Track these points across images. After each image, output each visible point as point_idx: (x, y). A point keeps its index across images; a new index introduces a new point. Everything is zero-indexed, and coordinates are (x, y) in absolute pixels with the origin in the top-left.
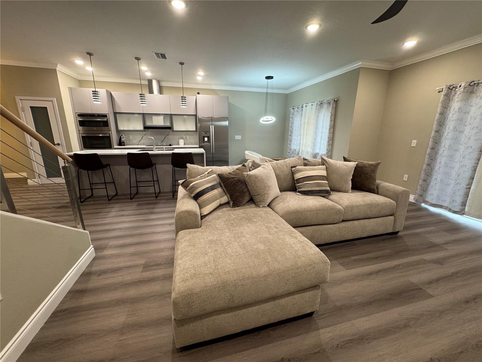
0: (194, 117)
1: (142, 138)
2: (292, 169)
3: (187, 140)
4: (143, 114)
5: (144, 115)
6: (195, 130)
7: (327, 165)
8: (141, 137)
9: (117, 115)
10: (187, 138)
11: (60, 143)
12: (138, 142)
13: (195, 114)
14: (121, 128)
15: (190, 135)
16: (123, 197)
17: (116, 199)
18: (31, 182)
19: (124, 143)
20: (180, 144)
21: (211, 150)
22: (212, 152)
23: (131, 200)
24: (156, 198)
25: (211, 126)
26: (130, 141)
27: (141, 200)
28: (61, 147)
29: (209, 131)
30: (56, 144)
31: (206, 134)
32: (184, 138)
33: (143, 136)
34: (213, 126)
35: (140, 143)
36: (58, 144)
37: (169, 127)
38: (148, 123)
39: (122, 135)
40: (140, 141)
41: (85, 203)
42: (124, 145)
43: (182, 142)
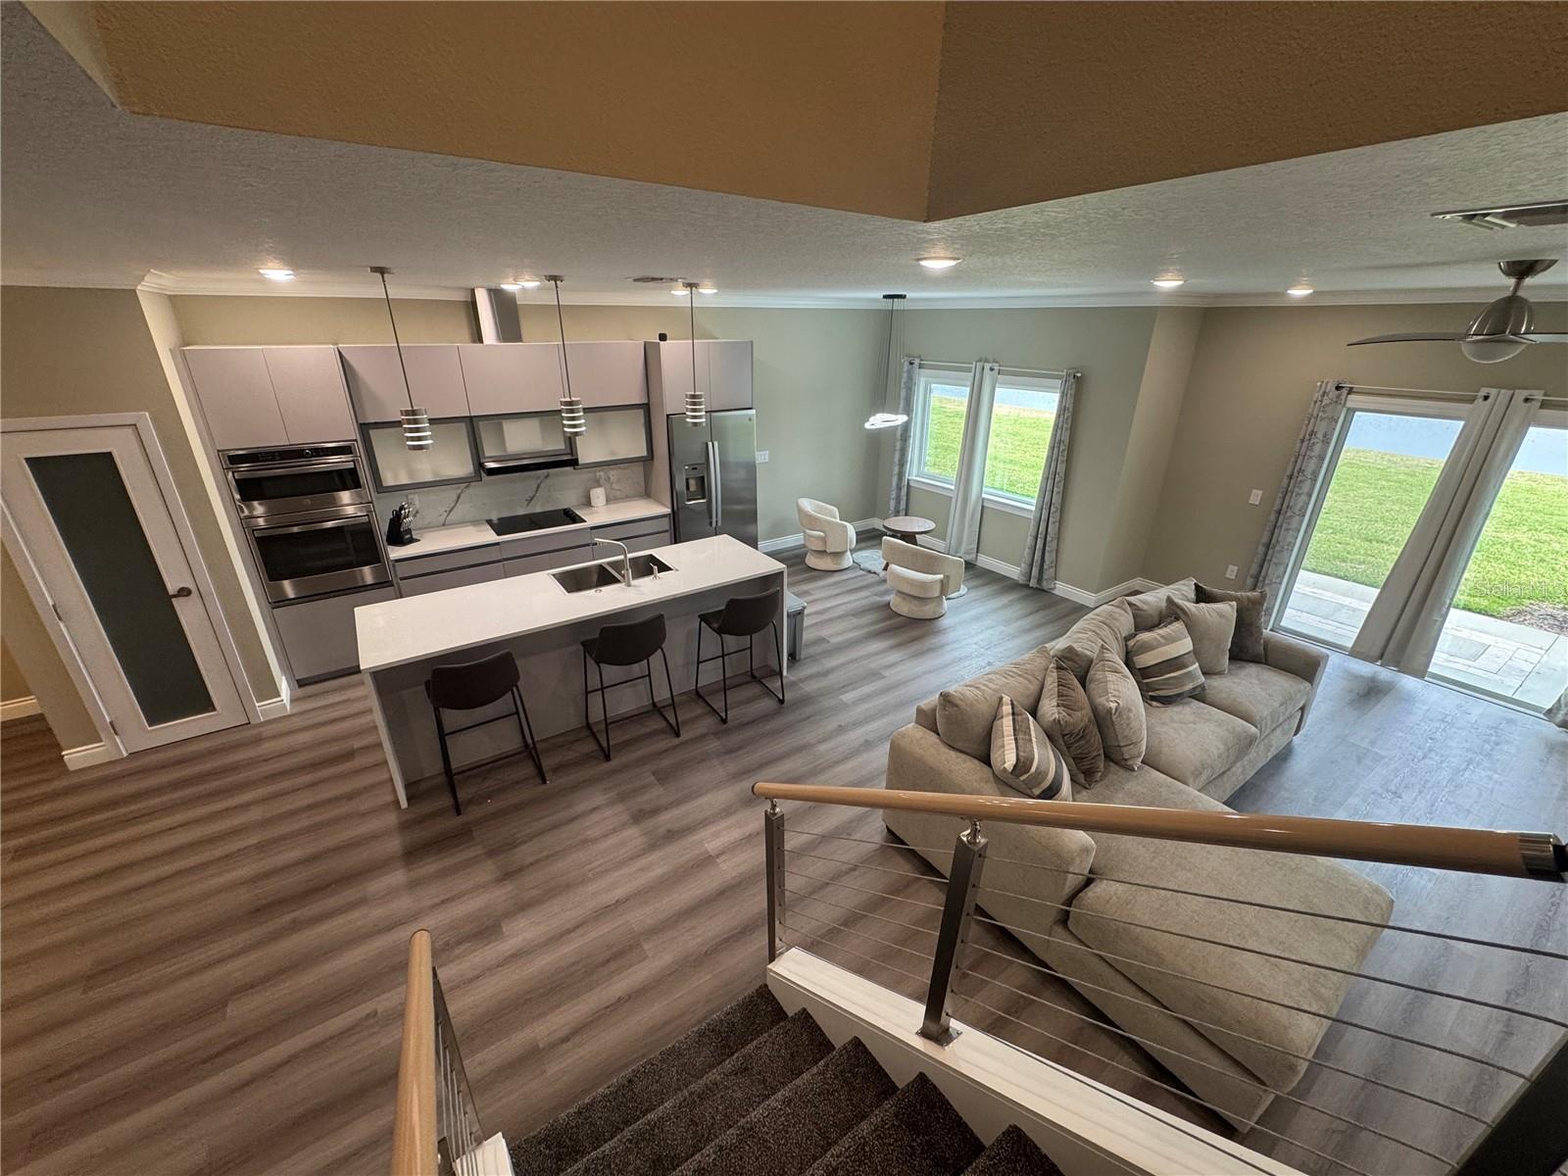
0: (640, 413)
1: (459, 497)
2: (1128, 643)
3: (612, 484)
4: (471, 418)
5: (471, 422)
6: (645, 454)
7: (1184, 619)
8: (455, 498)
9: (373, 433)
10: (611, 478)
11: (191, 585)
12: (446, 514)
13: (646, 402)
14: (389, 480)
15: (620, 468)
16: (570, 755)
17: (556, 770)
18: (76, 756)
19: (409, 531)
20: (593, 504)
21: (711, 517)
22: (714, 524)
23: (609, 763)
24: (678, 735)
25: (710, 444)
26: (418, 515)
27: (639, 753)
28: (198, 601)
29: (702, 461)
30: (174, 596)
31: (696, 469)
32: (602, 481)
33: (459, 491)
34: (716, 444)
35: (452, 516)
36: (184, 592)
37: (569, 457)
38: (489, 450)
39: (402, 508)
40: (451, 510)
41: (474, 813)
42: (412, 540)
43: (598, 495)
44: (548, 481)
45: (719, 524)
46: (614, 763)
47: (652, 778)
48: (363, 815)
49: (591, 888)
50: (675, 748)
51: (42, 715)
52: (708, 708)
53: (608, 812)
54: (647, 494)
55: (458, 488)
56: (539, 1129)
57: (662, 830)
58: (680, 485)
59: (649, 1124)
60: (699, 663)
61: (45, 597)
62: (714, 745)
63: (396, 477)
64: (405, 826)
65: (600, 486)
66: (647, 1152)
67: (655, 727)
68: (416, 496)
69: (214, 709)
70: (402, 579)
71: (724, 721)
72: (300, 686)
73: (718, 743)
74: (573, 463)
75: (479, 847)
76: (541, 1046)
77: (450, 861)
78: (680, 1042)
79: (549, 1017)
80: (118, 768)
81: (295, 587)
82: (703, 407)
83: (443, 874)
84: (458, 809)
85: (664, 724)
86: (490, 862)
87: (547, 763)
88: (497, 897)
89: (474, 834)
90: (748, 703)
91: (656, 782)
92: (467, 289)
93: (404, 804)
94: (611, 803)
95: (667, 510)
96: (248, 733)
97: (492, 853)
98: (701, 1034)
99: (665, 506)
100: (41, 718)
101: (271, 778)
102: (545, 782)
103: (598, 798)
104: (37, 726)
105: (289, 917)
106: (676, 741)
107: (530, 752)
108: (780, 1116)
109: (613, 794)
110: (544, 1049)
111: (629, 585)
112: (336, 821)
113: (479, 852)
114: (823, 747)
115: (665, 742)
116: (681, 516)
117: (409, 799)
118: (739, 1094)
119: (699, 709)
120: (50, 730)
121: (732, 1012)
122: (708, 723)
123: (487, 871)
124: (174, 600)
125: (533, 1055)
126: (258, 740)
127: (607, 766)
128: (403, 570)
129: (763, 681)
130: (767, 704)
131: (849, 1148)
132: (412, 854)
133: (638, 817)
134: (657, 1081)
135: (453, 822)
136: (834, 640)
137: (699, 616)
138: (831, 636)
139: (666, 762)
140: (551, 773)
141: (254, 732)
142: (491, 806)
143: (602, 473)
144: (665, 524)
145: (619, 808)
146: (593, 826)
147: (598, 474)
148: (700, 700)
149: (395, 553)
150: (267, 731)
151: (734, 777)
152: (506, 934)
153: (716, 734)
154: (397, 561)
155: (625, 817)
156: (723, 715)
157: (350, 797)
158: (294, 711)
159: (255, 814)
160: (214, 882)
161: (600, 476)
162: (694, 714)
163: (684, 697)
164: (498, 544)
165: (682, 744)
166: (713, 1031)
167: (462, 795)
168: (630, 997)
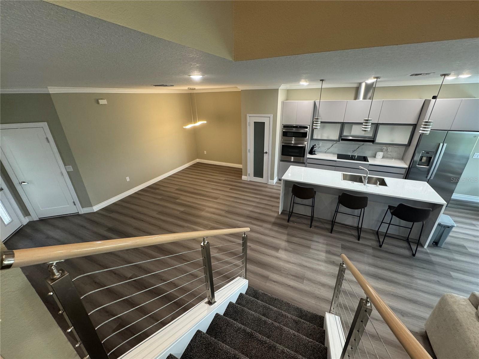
0: (413, 128)
3: (388, 152)
5: (343, 124)
6: (407, 143)
8: (331, 145)
10: (388, 149)
11: (268, 152)
12: (327, 149)
14: (315, 137)
15: (394, 147)
16: (322, 226)
17: (315, 227)
18: (244, 178)
19: (315, 151)
20: (376, 157)
21: (428, 174)
22: (428, 178)
23: (331, 234)
24: (359, 240)
25: (441, 144)
26: (320, 148)
27: (342, 237)
28: (268, 155)
29: (434, 151)
30: (265, 153)
31: (429, 153)
32: (384, 150)
33: (333, 144)
34: (445, 145)
35: (329, 150)
36: (266, 153)
37: (372, 139)
38: (345, 133)
39: (315, 145)
40: (329, 149)
41: (291, 224)
42: (315, 154)
43: (380, 155)
44: (363, 146)
45: (432, 178)
46: (332, 235)
47: (341, 246)
48: (272, 211)
49: (302, 258)
50: (355, 243)
51: (242, 169)
52: (378, 239)
53: (321, 245)
54: (402, 159)
55: (333, 143)
56: (255, 289)
57: (332, 260)
58: (417, 158)
59: (269, 307)
60: (382, 222)
61: (249, 148)
62: (370, 251)
63: (317, 136)
64: (277, 218)
65: (382, 152)
66: (265, 311)
67: (353, 233)
68: (321, 143)
69: (263, 178)
70: (308, 163)
71: (381, 246)
72: (279, 180)
73: (372, 251)
74: (373, 141)
75: (287, 231)
76: (269, 278)
77: (280, 230)
78: (292, 304)
79: (274, 274)
80: (247, 182)
81: (294, 159)
82: (431, 127)
83: (277, 232)
84: (288, 221)
85: (357, 234)
86: (286, 236)
87: (314, 223)
88: (283, 244)
89: (288, 228)
90: (396, 247)
91: (341, 247)
92: (358, 83)
93: (280, 213)
94: (323, 244)
95: (407, 166)
96: (266, 185)
97: (288, 234)
98: (298, 308)
99: (406, 164)
100: (241, 169)
101: (263, 195)
102: (311, 228)
103: (321, 240)
104: (240, 170)
105: (250, 221)
106: (357, 241)
107: (312, 218)
108: (290, 335)
109: (325, 242)
110: (269, 279)
111: (365, 185)
112: (268, 209)
113: (286, 232)
114: (419, 282)
115: (353, 239)
116: (412, 170)
117: (282, 213)
118: (291, 325)
119: (373, 237)
120: (242, 172)
121: (309, 313)
122: (375, 244)
123: (285, 237)
124: (264, 154)
125: (266, 278)
126: (266, 187)
127: (330, 234)
128: (309, 161)
129: (410, 243)
130: (407, 252)
131: (292, 354)
132: (274, 224)
133: (328, 252)
134: (281, 306)
135: (286, 223)
136: (470, 250)
137: (389, 206)
138: (470, 248)
139: (348, 244)
140: (314, 226)
141: (267, 185)
142: (295, 225)
143: (385, 148)
144: (403, 171)
145: (325, 246)
146: (314, 245)
147: (383, 147)
148: (377, 235)
149: (309, 156)
150: (269, 186)
151: (369, 264)
152: (279, 252)
153: (374, 248)
154: (308, 158)
155: (324, 249)
156: (381, 244)
157: (273, 206)
158: (275, 185)
159: (258, 200)
160: (245, 208)
161: (384, 149)
162: (370, 238)
163: (371, 231)
164: (336, 161)
165: (358, 243)
166: (301, 311)
167: (291, 219)
168: (292, 287)
